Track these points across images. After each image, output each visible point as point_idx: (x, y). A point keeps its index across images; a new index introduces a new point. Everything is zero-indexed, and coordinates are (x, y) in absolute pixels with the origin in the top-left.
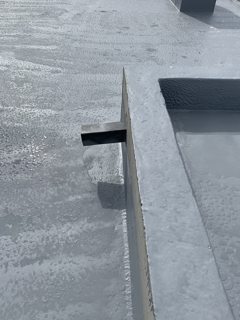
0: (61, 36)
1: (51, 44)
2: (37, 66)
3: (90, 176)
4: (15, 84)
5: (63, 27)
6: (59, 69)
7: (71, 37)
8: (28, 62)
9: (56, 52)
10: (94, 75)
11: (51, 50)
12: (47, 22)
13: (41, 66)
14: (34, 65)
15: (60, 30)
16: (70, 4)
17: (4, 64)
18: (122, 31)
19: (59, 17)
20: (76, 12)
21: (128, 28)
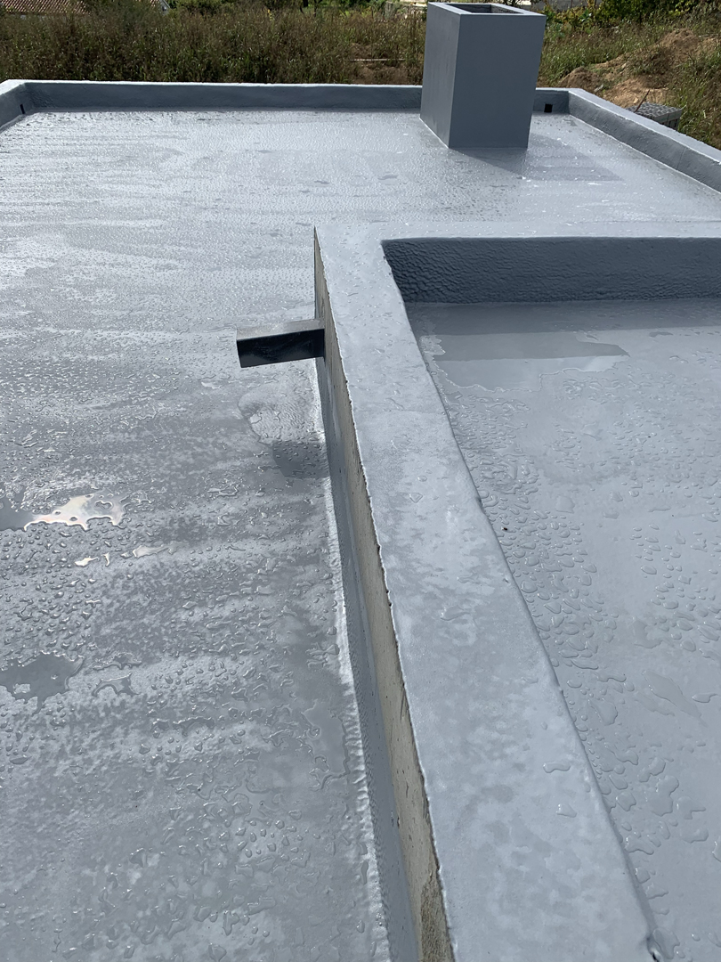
0: (169, 202)
1: (147, 218)
2: (121, 258)
3: (258, 433)
4: (75, 291)
5: (172, 184)
6: (173, 262)
7: (194, 203)
8: (99, 252)
9: (161, 231)
10: (253, 272)
11: (149, 228)
12: (132, 176)
13: (130, 257)
14: (115, 256)
15: (166, 190)
16: (185, 139)
17: (44, 256)
18: (311, 189)
19: (161, 165)
20: (199, 155)
21: (326, 183)
